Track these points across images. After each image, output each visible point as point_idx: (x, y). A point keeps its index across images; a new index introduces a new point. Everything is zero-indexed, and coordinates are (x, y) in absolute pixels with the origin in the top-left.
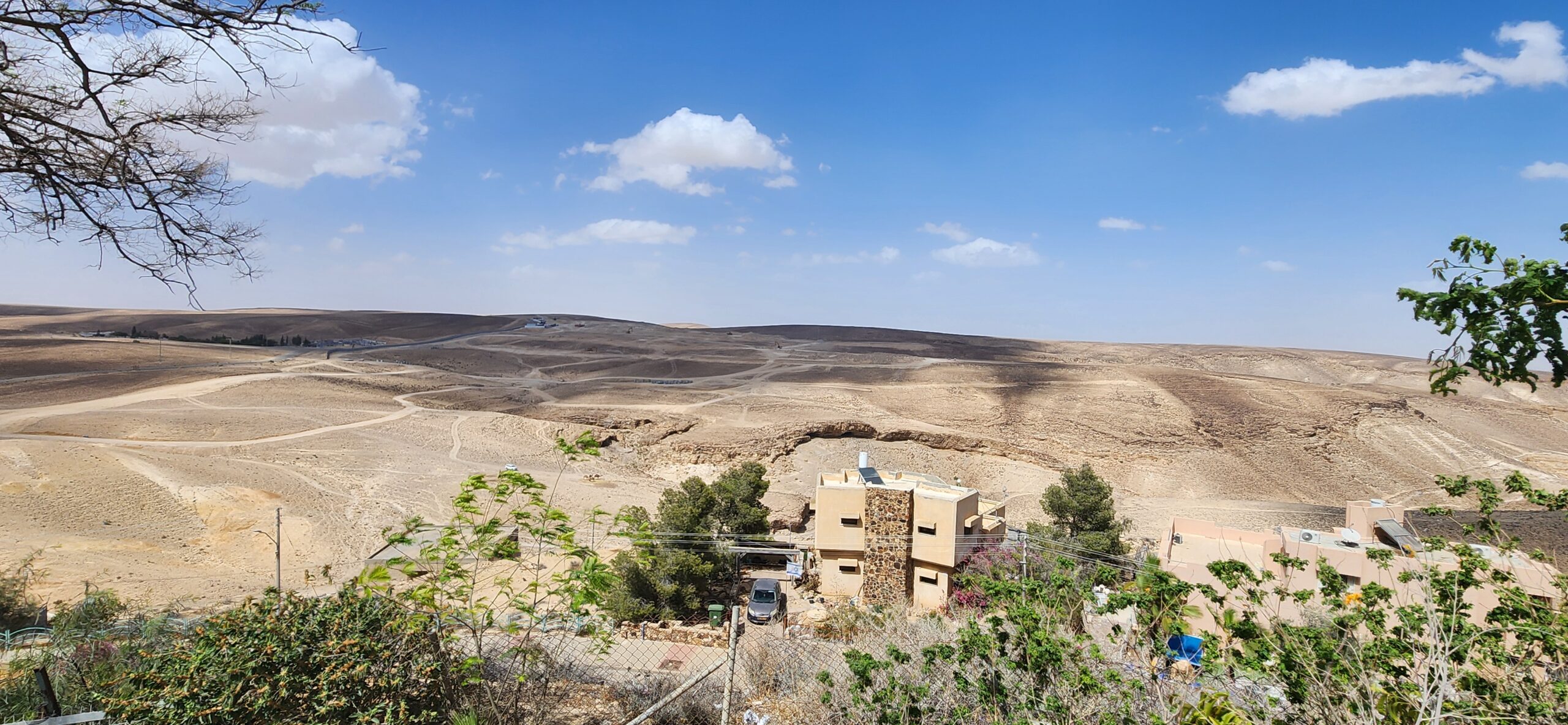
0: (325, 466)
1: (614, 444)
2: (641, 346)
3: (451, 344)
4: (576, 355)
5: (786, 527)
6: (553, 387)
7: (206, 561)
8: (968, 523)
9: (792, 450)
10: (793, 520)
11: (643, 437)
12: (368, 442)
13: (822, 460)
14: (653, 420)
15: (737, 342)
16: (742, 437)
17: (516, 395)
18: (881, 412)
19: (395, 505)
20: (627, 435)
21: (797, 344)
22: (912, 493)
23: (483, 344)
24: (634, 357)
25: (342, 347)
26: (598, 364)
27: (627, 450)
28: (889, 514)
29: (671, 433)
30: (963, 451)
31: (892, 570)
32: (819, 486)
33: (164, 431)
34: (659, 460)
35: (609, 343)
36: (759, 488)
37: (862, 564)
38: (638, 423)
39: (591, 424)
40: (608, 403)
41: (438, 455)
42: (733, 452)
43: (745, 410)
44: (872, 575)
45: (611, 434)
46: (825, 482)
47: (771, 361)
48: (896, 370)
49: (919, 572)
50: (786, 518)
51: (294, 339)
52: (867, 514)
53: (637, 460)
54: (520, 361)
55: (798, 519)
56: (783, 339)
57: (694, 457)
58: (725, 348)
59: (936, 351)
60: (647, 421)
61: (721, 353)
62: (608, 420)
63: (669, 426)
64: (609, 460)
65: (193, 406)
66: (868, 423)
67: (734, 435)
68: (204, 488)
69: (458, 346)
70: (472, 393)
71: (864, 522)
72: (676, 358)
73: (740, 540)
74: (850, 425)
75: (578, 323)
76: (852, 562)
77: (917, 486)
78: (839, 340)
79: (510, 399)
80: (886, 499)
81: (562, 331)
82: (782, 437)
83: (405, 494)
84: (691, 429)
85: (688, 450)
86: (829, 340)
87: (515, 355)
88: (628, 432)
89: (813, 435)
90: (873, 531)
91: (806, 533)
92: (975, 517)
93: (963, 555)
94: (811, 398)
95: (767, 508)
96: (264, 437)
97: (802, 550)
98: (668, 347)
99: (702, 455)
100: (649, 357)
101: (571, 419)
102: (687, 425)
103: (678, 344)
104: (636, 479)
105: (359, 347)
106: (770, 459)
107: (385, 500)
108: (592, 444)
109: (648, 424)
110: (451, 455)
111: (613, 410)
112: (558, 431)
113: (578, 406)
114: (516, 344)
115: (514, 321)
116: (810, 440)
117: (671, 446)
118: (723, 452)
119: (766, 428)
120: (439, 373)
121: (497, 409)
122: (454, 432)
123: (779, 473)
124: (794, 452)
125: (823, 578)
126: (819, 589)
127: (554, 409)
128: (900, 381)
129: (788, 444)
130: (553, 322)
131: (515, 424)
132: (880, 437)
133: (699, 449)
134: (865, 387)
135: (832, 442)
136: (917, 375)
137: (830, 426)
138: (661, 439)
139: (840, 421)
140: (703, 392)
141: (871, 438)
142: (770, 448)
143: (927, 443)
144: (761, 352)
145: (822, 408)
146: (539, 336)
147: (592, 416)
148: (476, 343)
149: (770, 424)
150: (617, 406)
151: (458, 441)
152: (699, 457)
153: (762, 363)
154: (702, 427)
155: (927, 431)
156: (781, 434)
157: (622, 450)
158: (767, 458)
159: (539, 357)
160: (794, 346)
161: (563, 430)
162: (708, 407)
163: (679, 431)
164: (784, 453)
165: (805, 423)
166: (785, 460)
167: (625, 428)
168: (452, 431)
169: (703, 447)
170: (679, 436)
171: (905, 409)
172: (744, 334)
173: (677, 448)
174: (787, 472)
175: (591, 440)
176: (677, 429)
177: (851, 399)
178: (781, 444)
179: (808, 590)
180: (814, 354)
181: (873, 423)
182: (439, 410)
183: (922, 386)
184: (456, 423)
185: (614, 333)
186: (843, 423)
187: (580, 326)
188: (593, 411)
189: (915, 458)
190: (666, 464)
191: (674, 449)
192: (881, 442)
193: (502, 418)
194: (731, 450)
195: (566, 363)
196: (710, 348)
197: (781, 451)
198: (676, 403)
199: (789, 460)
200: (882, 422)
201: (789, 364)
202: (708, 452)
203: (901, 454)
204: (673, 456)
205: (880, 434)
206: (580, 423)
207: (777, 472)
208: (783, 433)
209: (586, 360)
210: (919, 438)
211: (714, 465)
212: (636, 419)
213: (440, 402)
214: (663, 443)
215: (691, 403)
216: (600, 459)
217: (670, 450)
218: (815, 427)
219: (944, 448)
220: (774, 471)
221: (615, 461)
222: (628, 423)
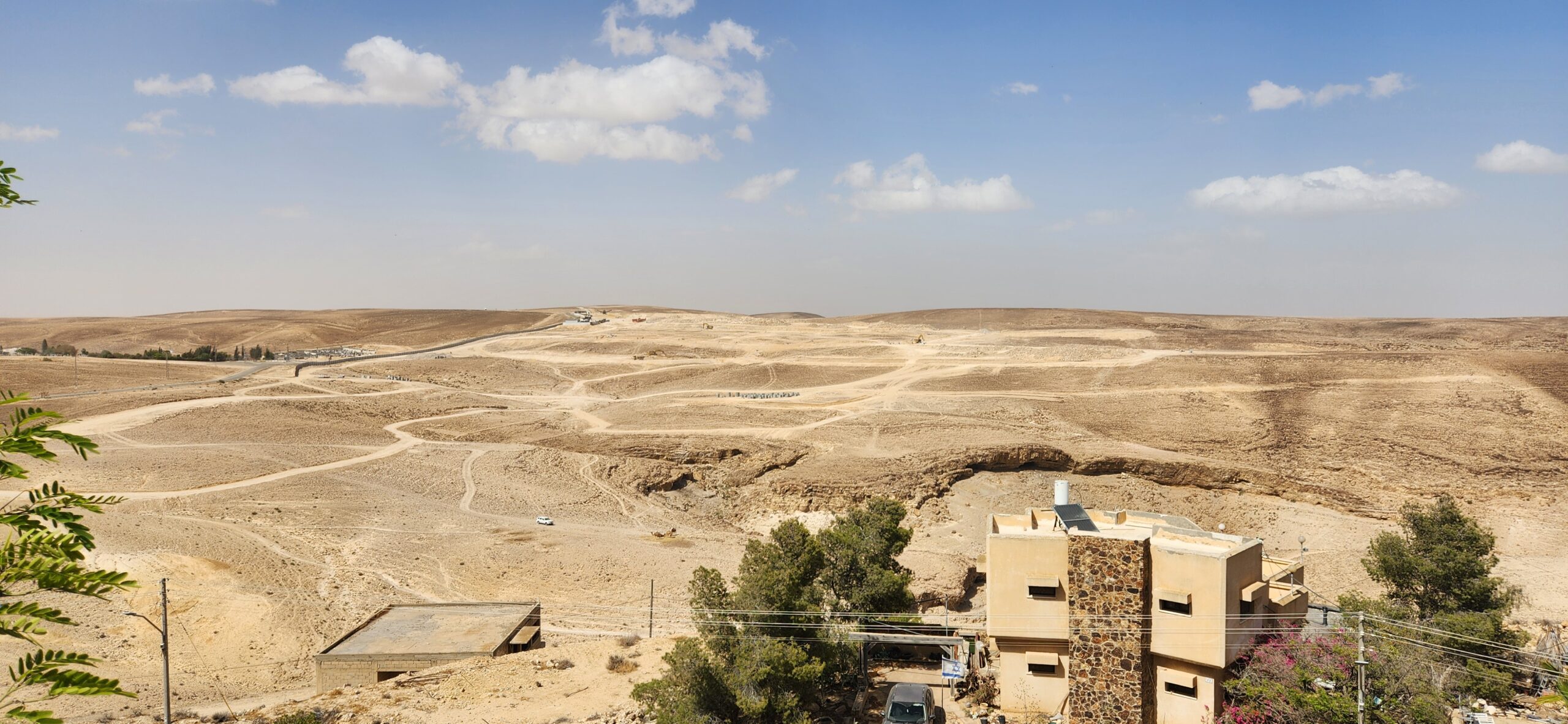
0: (291, 523)
1: (690, 485)
2: (725, 346)
3: (461, 351)
5: (941, 604)
6: (603, 407)
7: (131, 657)
8: (1247, 595)
9: (948, 490)
10: (951, 592)
11: (730, 475)
12: (348, 488)
13: (991, 504)
14: (744, 450)
15: (862, 336)
16: (872, 472)
17: (552, 419)
18: (1079, 431)
19: (385, 577)
20: (708, 472)
21: (949, 335)
22: (1146, 544)
23: (506, 349)
24: (717, 362)
25: (314, 360)
26: (665, 373)
27: (708, 493)
28: (1109, 580)
29: (770, 469)
30: (1209, 487)
31: (1118, 672)
32: (990, 535)
33: (79, 478)
34: (753, 507)
35: (680, 343)
36: (896, 540)
37: (1065, 660)
38: (722, 455)
39: (657, 457)
40: (680, 428)
41: (444, 505)
42: (860, 492)
43: (876, 432)
44: (1084, 680)
45: (685, 471)
46: (1000, 528)
47: (911, 362)
48: (1099, 369)
49: (1163, 675)
50: (940, 590)
51: (252, 351)
52: (1071, 581)
53: (722, 507)
54: (557, 372)
55: (958, 591)
56: (928, 330)
57: (803, 503)
58: (844, 346)
59: (1160, 340)
60: (736, 452)
61: (839, 352)
62: (680, 451)
63: (768, 457)
64: (682, 507)
65: (117, 445)
66: (1059, 448)
67: (859, 468)
68: (129, 557)
69: (471, 354)
70: (491, 418)
71: (1067, 592)
72: (776, 361)
73: (867, 622)
74: (1032, 451)
75: (636, 316)
76: (1049, 658)
77: (1155, 534)
78: (1011, 328)
79: (544, 425)
80: (1103, 554)
81: (615, 328)
82: (931, 470)
83: (398, 560)
84: (799, 462)
85: (795, 491)
86: (996, 329)
87: (550, 363)
88: (709, 468)
89: (976, 467)
90: (1083, 607)
91: (971, 612)
92: (1256, 586)
93: (1239, 648)
94: (973, 412)
95: (909, 573)
96: (210, 485)
97: (967, 638)
98: (764, 347)
99: (815, 499)
100: (737, 361)
101: (630, 451)
102: (794, 455)
103: (779, 342)
104: (720, 534)
105: (338, 358)
106: (915, 502)
107: (371, 569)
108: (656, 487)
109: (737, 456)
110: (461, 505)
111: (687, 437)
112: (611, 468)
113: (637, 432)
114: (550, 349)
115: (547, 316)
116: (973, 475)
117: (770, 486)
118: (845, 494)
119: (907, 457)
120: (446, 392)
121: (527, 439)
122: (467, 473)
123: (927, 523)
124: (950, 493)
125: (1002, 683)
126: (996, 701)
127: (604, 438)
128: (1107, 385)
129: (940, 481)
130: (602, 317)
131: (550, 460)
132: (1079, 468)
133: (811, 490)
134: (1053, 395)
135: (1006, 477)
136: (1132, 375)
137: (1002, 453)
138: (757, 477)
139: (1017, 446)
140: (814, 408)
141: (1065, 470)
142: (914, 487)
143: (1152, 477)
144: (897, 349)
145: (989, 426)
146: (582, 336)
147: (658, 446)
148: (495, 348)
149: (912, 451)
150: (693, 431)
151: (472, 484)
152: (810, 502)
153: (899, 364)
154: (814, 458)
155: (1151, 459)
156: (929, 466)
157: (701, 493)
158: (909, 502)
159: (582, 366)
160: (944, 340)
161: (617, 466)
162: (822, 428)
163: (782, 464)
164: (935, 494)
165: (965, 449)
166: (937, 505)
167: (705, 463)
168: (464, 472)
169: (817, 487)
170: (781, 471)
171: (1116, 427)
172: (871, 324)
173: (779, 489)
174: (941, 523)
175: (658, 479)
176: (779, 462)
177: (1032, 413)
178: (929, 481)
179: (978, 702)
180: (974, 351)
181: (1067, 448)
182: (447, 443)
183: (1141, 392)
184: (470, 459)
185: (687, 329)
186: (1021, 448)
187: (640, 320)
188: (659, 440)
189: (1134, 499)
190: (765, 512)
191: (775, 491)
192: (1080, 476)
193: (533, 451)
194: (857, 491)
195: (621, 372)
196: (824, 346)
197: (931, 492)
198: (776, 424)
199: (943, 505)
200: (1080, 446)
201: (938, 365)
202: (824, 494)
203: (1111, 494)
204: (773, 500)
205: (1078, 464)
206: (642, 457)
207: (926, 522)
208: (932, 465)
209: (649, 367)
210: (1139, 469)
211: (833, 513)
212: (720, 448)
213: (448, 432)
214: (759, 482)
215: (797, 424)
216: (670, 507)
217: (769, 492)
218: (980, 456)
219: (1178, 484)
220: (921, 521)
221: (691, 510)
222: (709, 455)
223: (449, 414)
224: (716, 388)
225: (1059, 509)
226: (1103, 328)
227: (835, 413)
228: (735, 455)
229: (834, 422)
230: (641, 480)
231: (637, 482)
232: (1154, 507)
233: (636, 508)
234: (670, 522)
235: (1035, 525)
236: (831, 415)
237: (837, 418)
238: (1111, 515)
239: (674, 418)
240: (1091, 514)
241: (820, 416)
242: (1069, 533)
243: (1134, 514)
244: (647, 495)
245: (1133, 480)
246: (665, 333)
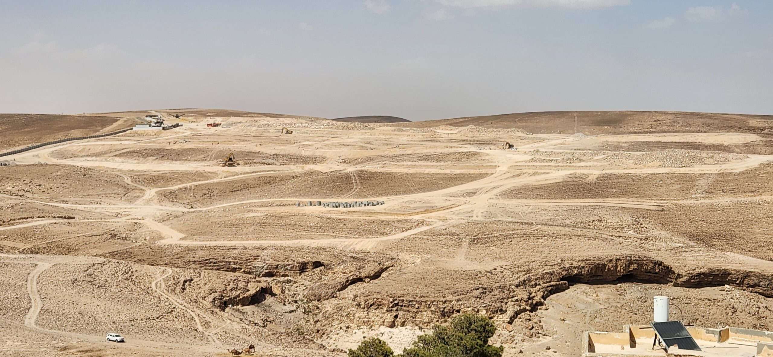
1: (269, 300)
2: (305, 153)
3: (26, 158)
4: (208, 169)
6: (176, 217)
9: (541, 304)
11: (311, 289)
13: (588, 318)
14: (326, 262)
15: (450, 141)
16: (461, 286)
17: (122, 230)
18: (679, 241)
20: (287, 286)
21: (543, 140)
23: (74, 156)
24: (296, 169)
26: (243, 181)
27: (288, 308)
29: (354, 282)
34: (336, 322)
35: (257, 149)
38: (303, 268)
39: (234, 270)
40: (258, 239)
41: (8, 321)
42: (448, 306)
43: (465, 243)
45: (264, 285)
46: (597, 346)
47: (503, 169)
48: (702, 175)
53: (302, 322)
54: (128, 180)
57: (389, 318)
58: (431, 151)
59: (766, 144)
60: (317, 264)
61: (427, 158)
62: (258, 264)
63: (351, 270)
64: (260, 323)
66: (660, 259)
67: (448, 281)
69: (36, 161)
70: (57, 228)
72: (359, 168)
74: (631, 263)
75: (211, 121)
79: (114, 236)
81: (188, 133)
82: (524, 283)
84: (384, 275)
85: (380, 305)
86: (592, 133)
87: (120, 171)
88: (289, 281)
89: (571, 279)
94: (568, 222)
98: (346, 153)
99: (401, 313)
100: (318, 167)
101: (205, 263)
102: (378, 269)
103: (362, 148)
106: (506, 317)
108: (233, 302)
109: (318, 269)
110: (27, 321)
111: (266, 249)
112: (185, 281)
113: (213, 243)
114: (120, 155)
115: (117, 121)
116: (569, 288)
117: (354, 300)
118: (433, 308)
119: (499, 269)
120: (9, 202)
121: (95, 251)
122: (32, 287)
123: (520, 338)
124: (544, 307)
127: (178, 250)
128: (710, 192)
129: (533, 295)
130: (175, 121)
131: (120, 273)
132: (680, 280)
133: (397, 305)
134: (653, 202)
135: (603, 289)
136: (737, 182)
137: (599, 264)
138: (339, 290)
139: (615, 257)
140: (399, 218)
141: (666, 282)
142: (505, 301)
143: (756, 290)
144: (488, 155)
145: (585, 236)
146: (154, 142)
147: (235, 259)
148: (62, 155)
149: (504, 263)
150: (272, 242)
151: (38, 300)
152: (396, 317)
153: (489, 171)
154: (400, 270)
155: (756, 270)
156: (522, 279)
157: (280, 308)
158: (501, 316)
159: (155, 174)
160: (537, 145)
161: (192, 280)
162: (408, 239)
163: (366, 277)
164: (528, 308)
165: (559, 261)
166: (530, 320)
167: (283, 276)
168: (29, 286)
169: (403, 301)
170: (365, 285)
171: (719, 236)
172: (460, 129)
173: (363, 303)
174: (534, 338)
175: (234, 294)
176: (363, 275)
177: (630, 222)
178: (522, 294)
180: (569, 156)
181: (668, 260)
182: (11, 256)
183: (745, 199)
184: (35, 273)
185: (265, 135)
186: (619, 259)
187: (215, 125)
188: (235, 251)
189: (738, 312)
190: (348, 327)
191: (359, 305)
192: (682, 289)
193: (103, 264)
194: (445, 305)
195: (195, 180)
196: (410, 152)
197: (523, 305)
198: (360, 235)
199: (536, 320)
200: (681, 257)
201: (531, 171)
202: (410, 309)
203: (715, 307)
204: (357, 315)
205: (679, 276)
206: (217, 269)
207: (519, 337)
208: (525, 277)
209: (225, 175)
210: (743, 281)
211: (421, 329)
212: (301, 260)
213: (12, 244)
214: (342, 296)
215: (382, 234)
216: (247, 322)
217: (352, 306)
218: (575, 268)
220: (513, 336)
221: (269, 326)
222: (289, 267)
223: (13, 224)
224: (296, 196)
225: (658, 326)
226: (705, 132)
227: (422, 223)
228: (317, 267)
229: (421, 233)
230: (216, 295)
231: (213, 296)
232: (759, 321)
233: (212, 324)
234: (248, 338)
235: (633, 344)
236: (418, 225)
237: (424, 228)
238: (713, 332)
239: (251, 229)
240: (691, 331)
241: (406, 226)
242: (669, 352)
243: (737, 332)
244: (224, 310)
245: (737, 292)
246: (242, 138)
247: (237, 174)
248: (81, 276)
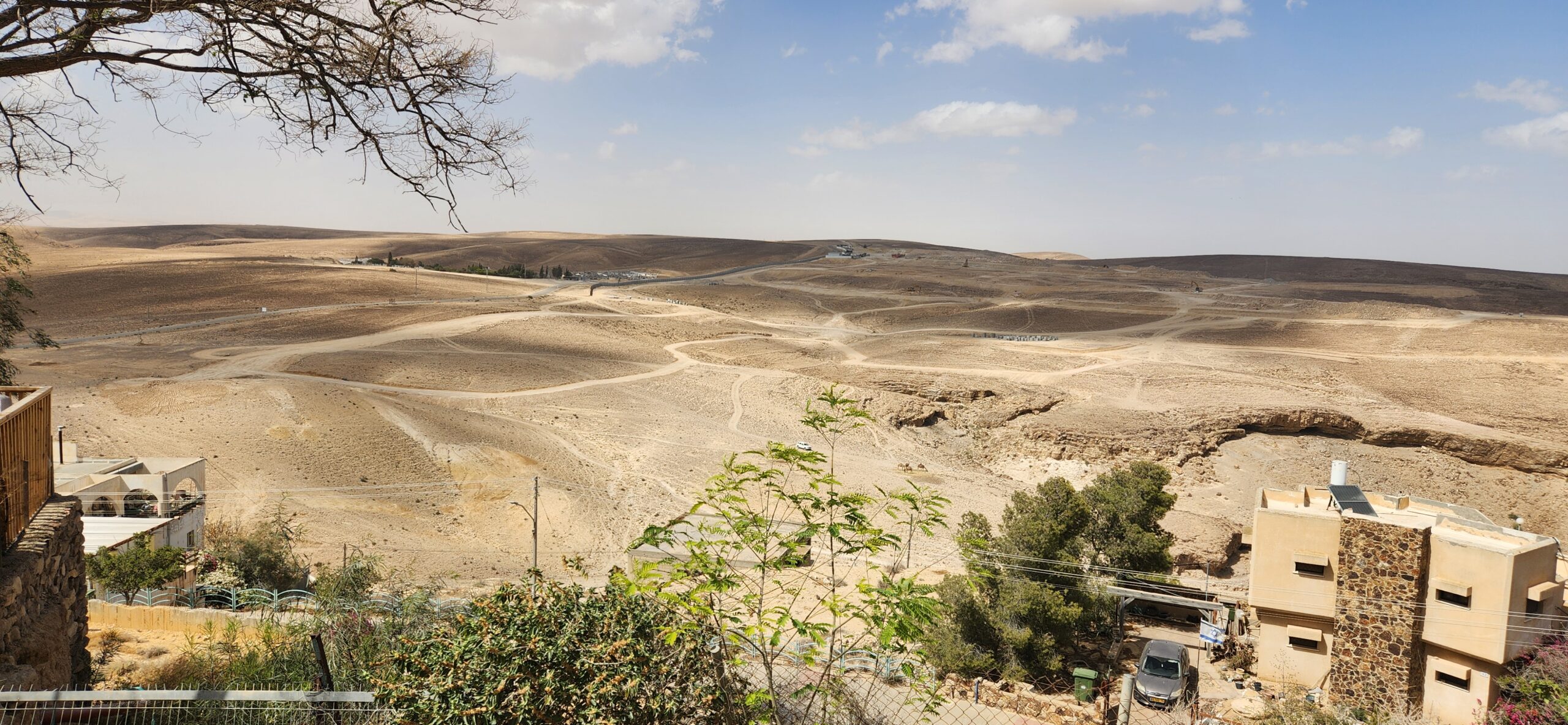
0: (586, 428)
1: (941, 423)
2: (984, 286)
3: (733, 278)
4: (890, 297)
5: (1199, 567)
6: (860, 340)
7: (459, 534)
8: (1535, 594)
9: (1215, 450)
10: (1211, 557)
11: (982, 416)
12: (634, 401)
13: (1264, 468)
14: (997, 392)
15: (1129, 280)
16: (1131, 425)
17: (812, 349)
18: (1372, 398)
19: (664, 484)
20: (959, 411)
21: (1228, 284)
22: (1427, 533)
23: (773, 279)
24: (973, 301)
25: (606, 281)
26: (920, 310)
27: (959, 432)
28: (1382, 565)
29: (1023, 413)
30: (1529, 471)
31: (1385, 655)
32: (1258, 508)
33: (419, 376)
34: (1004, 450)
35: (938, 280)
36: (1159, 503)
37: (1329, 639)
38: (975, 396)
39: (910, 393)
40: (933, 365)
41: (715, 423)
42: (1116, 444)
43: (1138, 384)
44: (1348, 659)
45: (938, 409)
46: (1270, 502)
47: (1184, 311)
48: (1406, 330)
49: (1434, 664)
50: (1199, 553)
51: (554, 270)
52: (1341, 561)
53: (972, 447)
54: (819, 303)
55: (1219, 557)
56: (1204, 277)
57: (1056, 450)
58: (1110, 290)
59: (1483, 300)
60: (989, 394)
61: (1104, 296)
62: (933, 388)
63: (1022, 402)
64: (932, 444)
65: (449, 348)
66: (1349, 414)
67: (1119, 419)
68: (459, 447)
69: (741, 282)
70: (757, 344)
71: (1336, 572)
72: (1034, 303)
73: (1124, 578)
74: (1316, 415)
75: (896, 252)
76: (1313, 634)
77: (1438, 523)
78: (1301, 279)
79: (805, 354)
80: (1378, 539)
81: (874, 263)
82: (1198, 427)
83: (675, 470)
84: (1054, 408)
85: (1048, 438)
86: (1284, 280)
87: (812, 294)
88: (961, 407)
89: (1249, 427)
90: (1352, 589)
91: (1232, 579)
92: (1548, 585)
93: (1522, 646)
95: (1170, 536)
96: (521, 390)
97: (1227, 605)
98: (1023, 288)
99: (1068, 447)
100: (995, 301)
101: (884, 384)
102: (1048, 402)
103: (1039, 284)
104: (970, 474)
105: (626, 281)
106: (1176, 460)
107: (651, 476)
108: (908, 422)
109: (989, 398)
110: (730, 425)
111: (940, 375)
112: (866, 400)
113: (892, 367)
114: (813, 281)
115: (811, 248)
116: (1245, 436)
117: (1022, 431)
118: (1101, 445)
119: (1172, 412)
120: (718, 317)
121: (788, 367)
122: (735, 395)
123: (1190, 482)
124: (1217, 453)
125: (1259, 652)
126: (1253, 668)
127: (861, 371)
128: (1412, 348)
129: (1207, 440)
130: (863, 251)
131: (809, 388)
132: (1370, 438)
133: (1065, 438)
134: (1346, 355)
135: (1284, 440)
136: (1445, 339)
137: (1280, 415)
138: (1009, 420)
139: (1299, 409)
140: (1072, 354)
141: (1354, 438)
142: (1177, 443)
143: (1458, 454)
144: (1168, 296)
145: (1268, 385)
146: (843, 270)
147: (912, 382)
148: (762, 277)
149: (1177, 406)
150: (947, 370)
151: (740, 406)
152: (1063, 449)
153: (1169, 313)
154: (1070, 405)
155: (1460, 434)
156: (1196, 423)
157: (951, 432)
158: (1171, 458)
159: (841, 299)
160: (1222, 289)
161: (871, 399)
162: (1080, 376)
163: (1036, 409)
164: (1200, 452)
165: (1238, 408)
166: (1201, 464)
167: (957, 402)
168: (733, 394)
169: (1071, 435)
170: (1034, 416)
171: (1419, 395)
172: (1141, 269)
173: (1031, 434)
174: (1204, 483)
175: (910, 415)
176: (1033, 407)
177: (1319, 374)
178: (1195, 438)
179: (1234, 667)
180: (1256, 302)
181: (1358, 415)
182: (718, 366)
183: (1454, 358)
184: (738, 382)
185: (945, 267)
186: (1304, 411)
187: (900, 256)
188: (913, 376)
189: (1434, 476)
190: (1015, 456)
191: (1027, 435)
192: (1371, 446)
193: (795, 379)
194: (1114, 443)
195: (878, 307)
196: (1087, 290)
197: (1195, 450)
198: (1032, 368)
199: (1208, 465)
200: (1373, 414)
201: (1214, 315)
202: (1078, 443)
203: (1408, 468)
204: (1025, 445)
205: (1369, 433)
206: (895, 391)
207: (1188, 481)
208: (1199, 422)
209: (905, 303)
210: (1443, 443)
211: (1087, 463)
212: (973, 388)
213: (718, 355)
214: (1011, 425)
215: (1054, 369)
216: (921, 442)
217: (1021, 436)
218: (1254, 416)
219: (1491, 464)
220: (1183, 479)
221: (941, 447)
222: (961, 394)
223: (720, 338)
224: (972, 327)
225: (1335, 489)
226: (1412, 284)
227: (1096, 361)
228: (988, 396)
229: (1093, 371)
230: (893, 414)
231: (890, 415)
232: (1459, 487)
233: (888, 441)
234: (920, 457)
235: (1307, 503)
236: (1091, 362)
237: (1097, 366)
238: (1392, 500)
239: (928, 356)
240: (1370, 497)
241: (1079, 363)
242: (1343, 515)
243: (1418, 501)
244: (899, 429)
245: (1435, 455)
246: (924, 269)
247: (917, 303)
248: (776, 389)
